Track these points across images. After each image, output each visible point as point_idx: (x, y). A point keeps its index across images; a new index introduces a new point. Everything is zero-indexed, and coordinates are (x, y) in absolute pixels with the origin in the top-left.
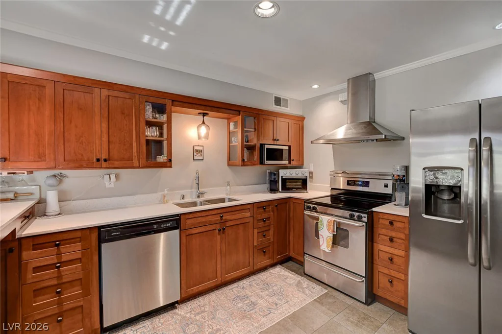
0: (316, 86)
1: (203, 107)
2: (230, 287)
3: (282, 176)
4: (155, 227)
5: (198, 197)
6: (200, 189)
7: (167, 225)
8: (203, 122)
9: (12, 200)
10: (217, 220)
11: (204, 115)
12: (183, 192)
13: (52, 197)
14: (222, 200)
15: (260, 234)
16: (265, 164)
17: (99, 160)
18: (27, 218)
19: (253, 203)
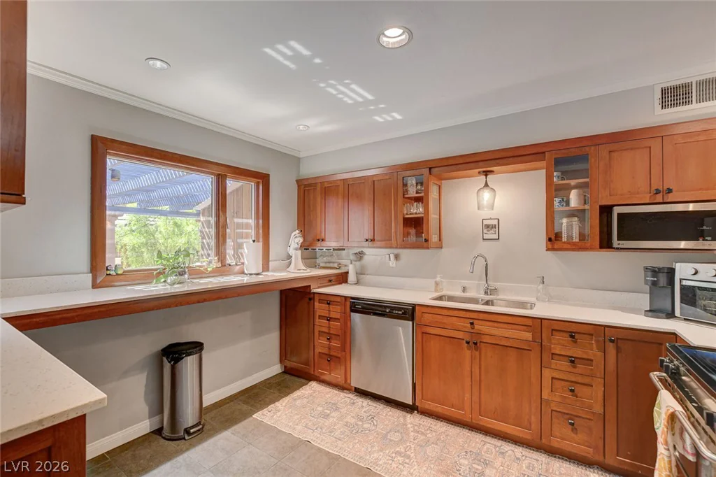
1: (481, 164)
3: (682, 280)
4: (387, 311)
5: (486, 293)
6: (489, 283)
8: (486, 185)
9: (336, 268)
10: (465, 327)
11: (486, 173)
12: (465, 283)
13: (351, 270)
14: (522, 305)
16: (614, 248)
17: (367, 240)
18: (330, 281)
19: (541, 319)
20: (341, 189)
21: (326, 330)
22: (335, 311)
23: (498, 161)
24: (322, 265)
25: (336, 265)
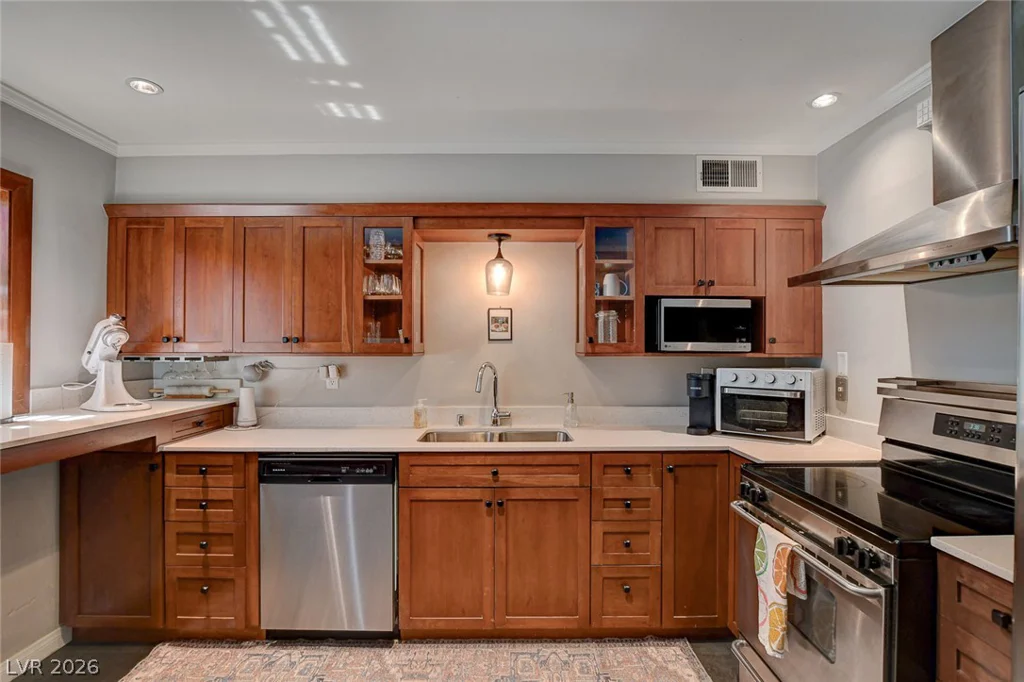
0: (825, 100)
1: (498, 222)
2: (519, 648)
3: (723, 388)
4: (344, 471)
5: (495, 422)
6: (499, 406)
7: (367, 471)
8: (500, 256)
9: (207, 397)
10: (485, 480)
11: (500, 238)
12: (462, 409)
13: (246, 399)
14: (552, 436)
15: (611, 539)
16: (661, 352)
17: (288, 340)
18: (198, 424)
19: (591, 453)
20: (227, 235)
21: (198, 528)
22: (222, 487)
23: (521, 221)
24: (168, 391)
25: (206, 391)
